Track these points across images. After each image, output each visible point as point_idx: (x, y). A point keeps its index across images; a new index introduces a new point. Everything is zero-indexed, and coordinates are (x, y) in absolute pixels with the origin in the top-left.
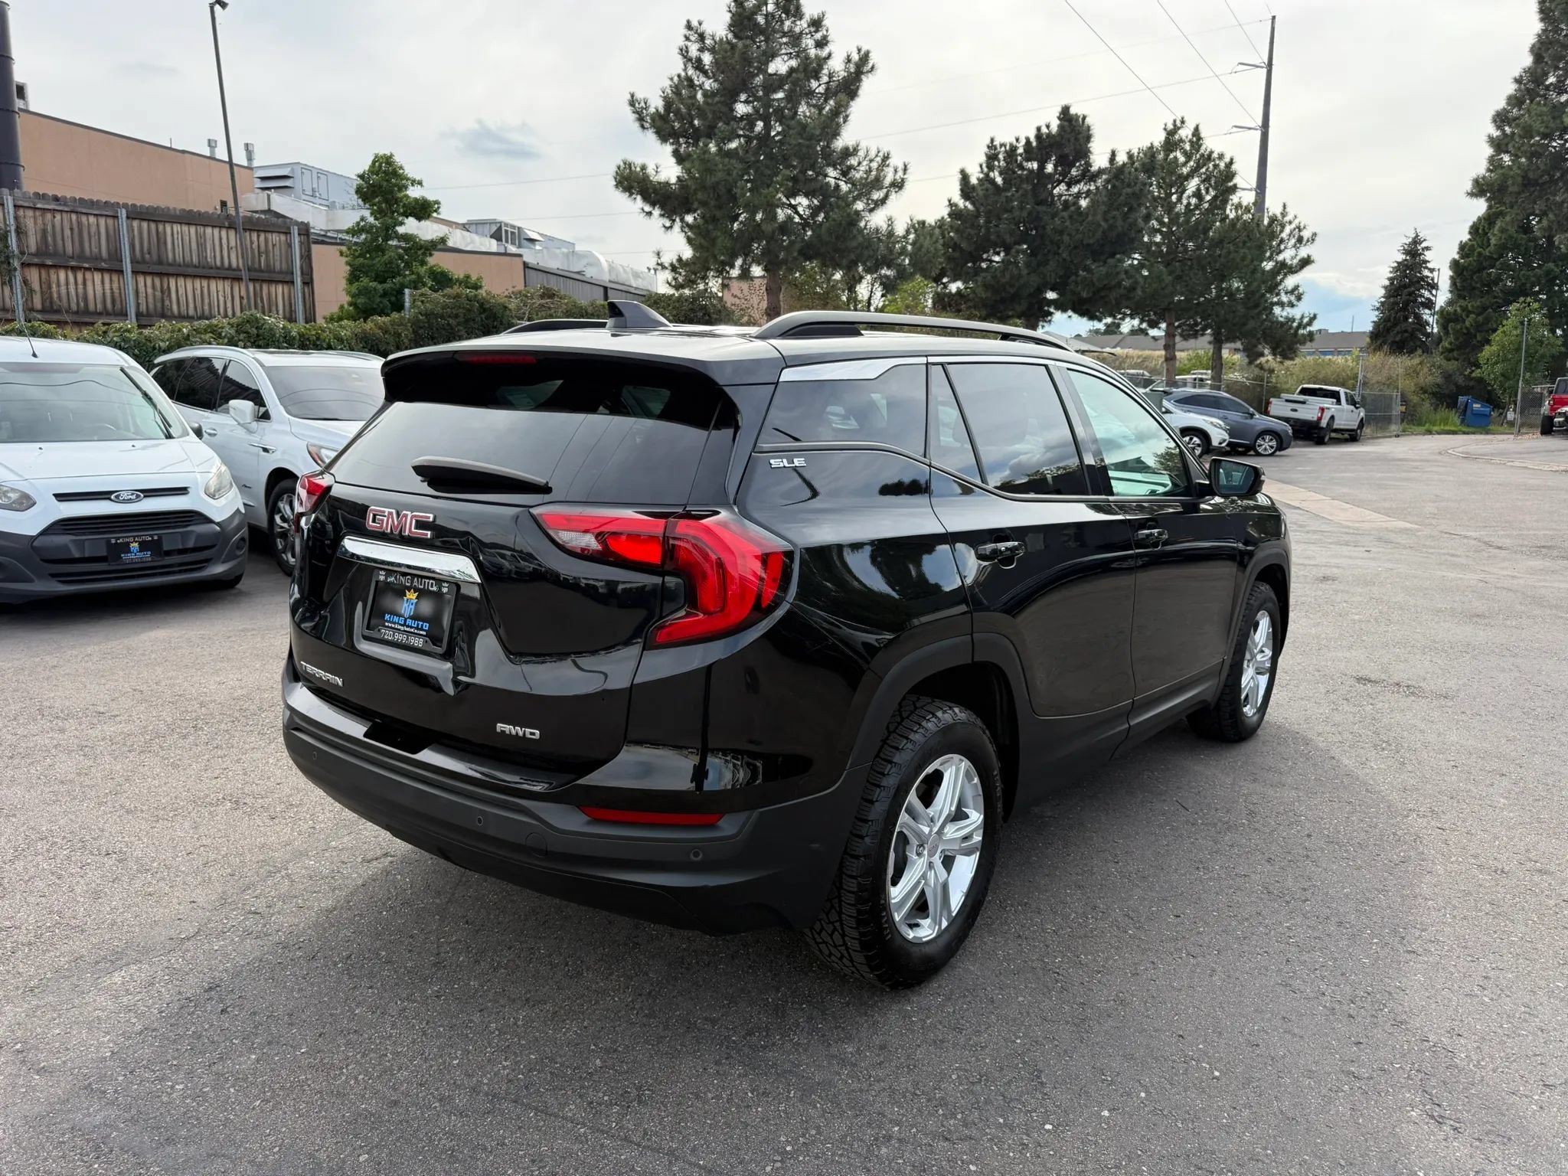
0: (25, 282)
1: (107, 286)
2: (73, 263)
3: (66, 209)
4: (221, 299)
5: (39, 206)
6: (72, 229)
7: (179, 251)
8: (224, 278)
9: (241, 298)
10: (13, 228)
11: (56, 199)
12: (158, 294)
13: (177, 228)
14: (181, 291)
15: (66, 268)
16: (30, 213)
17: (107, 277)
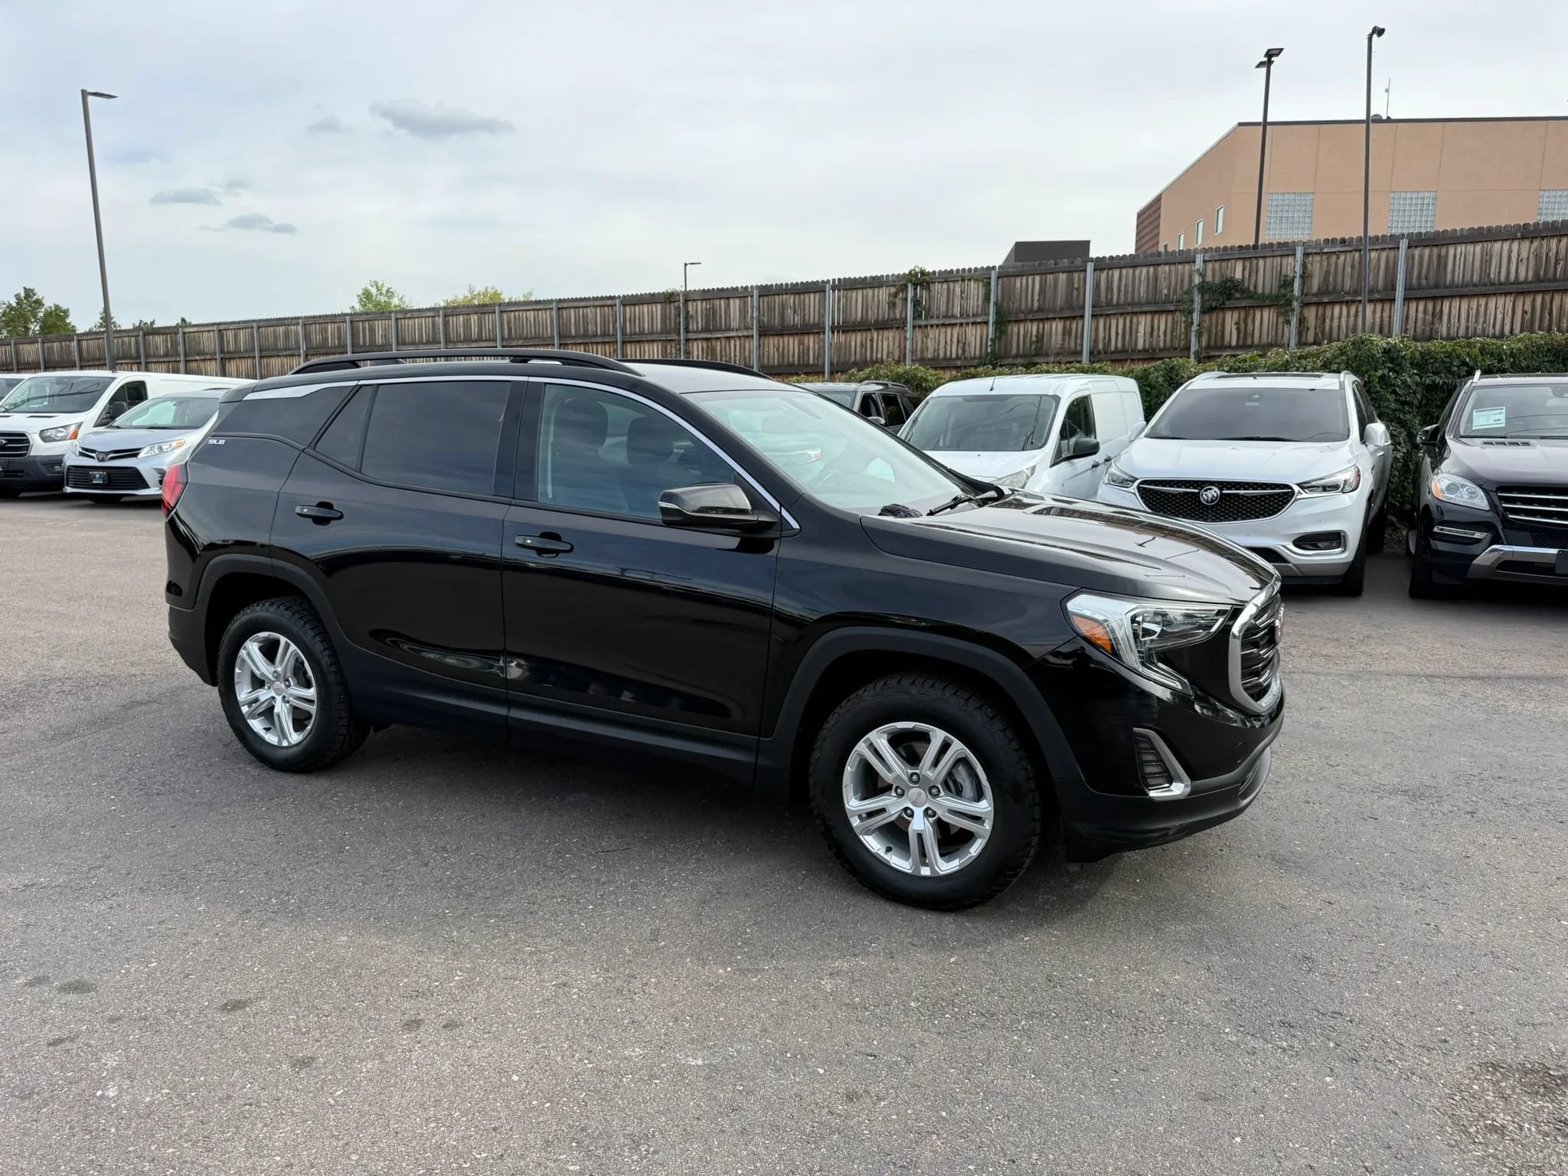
0: (1302, 321)
1: (1378, 315)
2: (1347, 298)
3: (1349, 249)
4: (1499, 316)
5: (1325, 250)
6: (1353, 267)
7: (1459, 272)
8: (1506, 294)
9: (1525, 312)
10: (1298, 275)
11: (1343, 241)
12: (1429, 318)
13: (1461, 248)
14: (1455, 312)
15: (1341, 303)
16: (1318, 258)
17: (1379, 307)
